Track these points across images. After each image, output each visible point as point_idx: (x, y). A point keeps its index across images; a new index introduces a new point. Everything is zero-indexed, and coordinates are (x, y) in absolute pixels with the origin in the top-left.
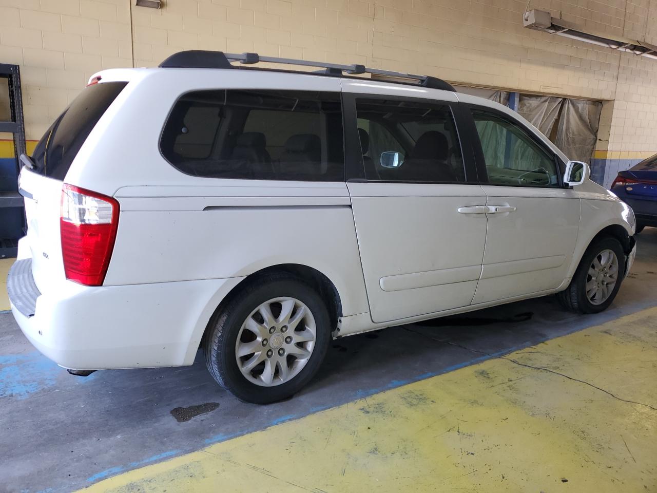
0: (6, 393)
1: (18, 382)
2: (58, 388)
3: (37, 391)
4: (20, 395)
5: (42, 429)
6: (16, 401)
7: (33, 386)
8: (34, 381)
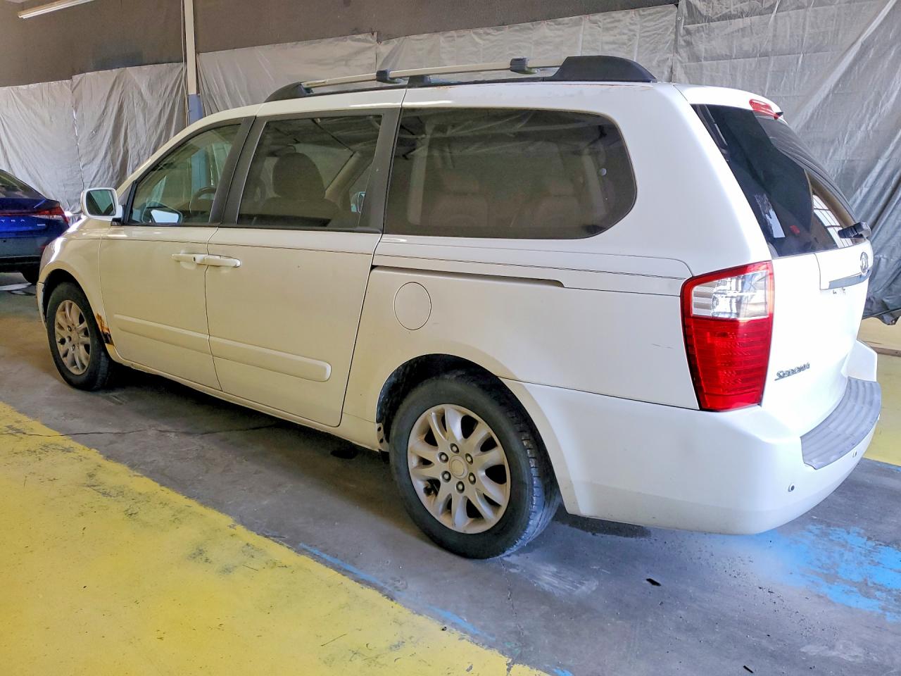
0: (874, 544)
1: (851, 550)
2: (813, 519)
3: (837, 529)
4: (859, 533)
5: (858, 496)
6: (866, 530)
7: (838, 536)
8: (833, 540)
